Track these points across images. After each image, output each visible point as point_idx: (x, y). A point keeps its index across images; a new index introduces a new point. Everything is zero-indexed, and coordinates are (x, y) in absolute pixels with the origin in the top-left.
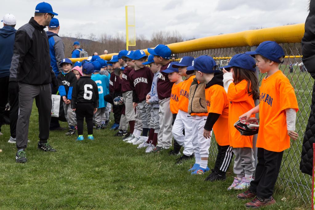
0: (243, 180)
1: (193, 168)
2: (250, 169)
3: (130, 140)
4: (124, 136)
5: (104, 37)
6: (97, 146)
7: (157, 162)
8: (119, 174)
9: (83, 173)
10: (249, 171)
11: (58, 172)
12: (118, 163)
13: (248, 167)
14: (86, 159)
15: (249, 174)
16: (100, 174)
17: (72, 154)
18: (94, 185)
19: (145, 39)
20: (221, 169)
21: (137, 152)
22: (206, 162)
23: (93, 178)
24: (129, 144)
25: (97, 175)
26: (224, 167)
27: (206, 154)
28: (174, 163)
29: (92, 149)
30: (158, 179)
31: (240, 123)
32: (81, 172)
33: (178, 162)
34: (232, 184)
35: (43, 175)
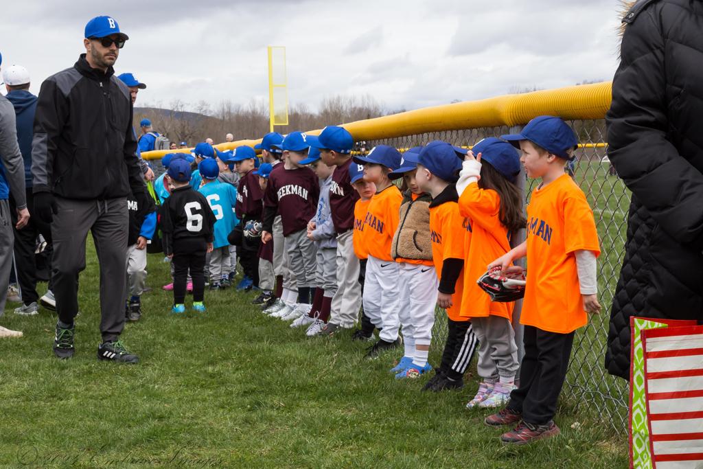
0: (497, 388)
1: (398, 366)
2: (508, 367)
3: (275, 312)
4: (264, 302)
5: (226, 108)
6: (210, 323)
7: (328, 353)
8: (253, 377)
9: (182, 378)
10: (506, 370)
11: (133, 375)
12: (253, 356)
13: (504, 362)
14: (188, 349)
15: (508, 377)
16: (217, 380)
17: (161, 339)
18: (204, 400)
19: (307, 111)
20: (453, 368)
21: (289, 334)
22: (425, 354)
23: (202, 386)
24: (274, 318)
26: (461, 364)
27: (427, 338)
28: (363, 355)
29: (201, 328)
30: (331, 388)
31: (489, 278)
32: (178, 376)
33: (370, 355)
34: (476, 396)
35: (103, 382)
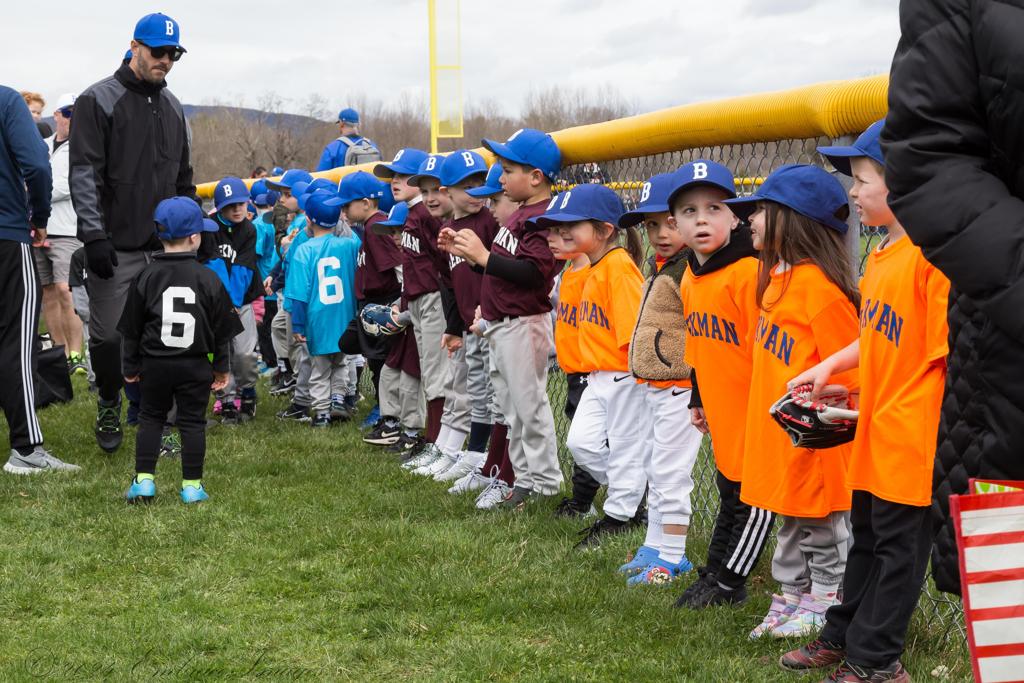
0: (805, 604)
1: (634, 562)
2: (828, 567)
3: (424, 466)
4: (405, 450)
6: (308, 485)
7: (512, 540)
8: (377, 581)
9: (253, 579)
10: (825, 572)
11: (166, 573)
12: (378, 543)
13: (823, 557)
14: (268, 529)
15: (827, 584)
16: (315, 584)
17: (220, 512)
20: (729, 566)
21: (445, 506)
22: (680, 542)
23: (286, 595)
24: (420, 477)
25: (300, 584)
26: (743, 560)
27: (681, 512)
28: (572, 544)
29: (292, 493)
30: (512, 600)
31: (793, 404)
32: (247, 576)
33: (585, 543)
34: (766, 619)
35: (114, 585)
